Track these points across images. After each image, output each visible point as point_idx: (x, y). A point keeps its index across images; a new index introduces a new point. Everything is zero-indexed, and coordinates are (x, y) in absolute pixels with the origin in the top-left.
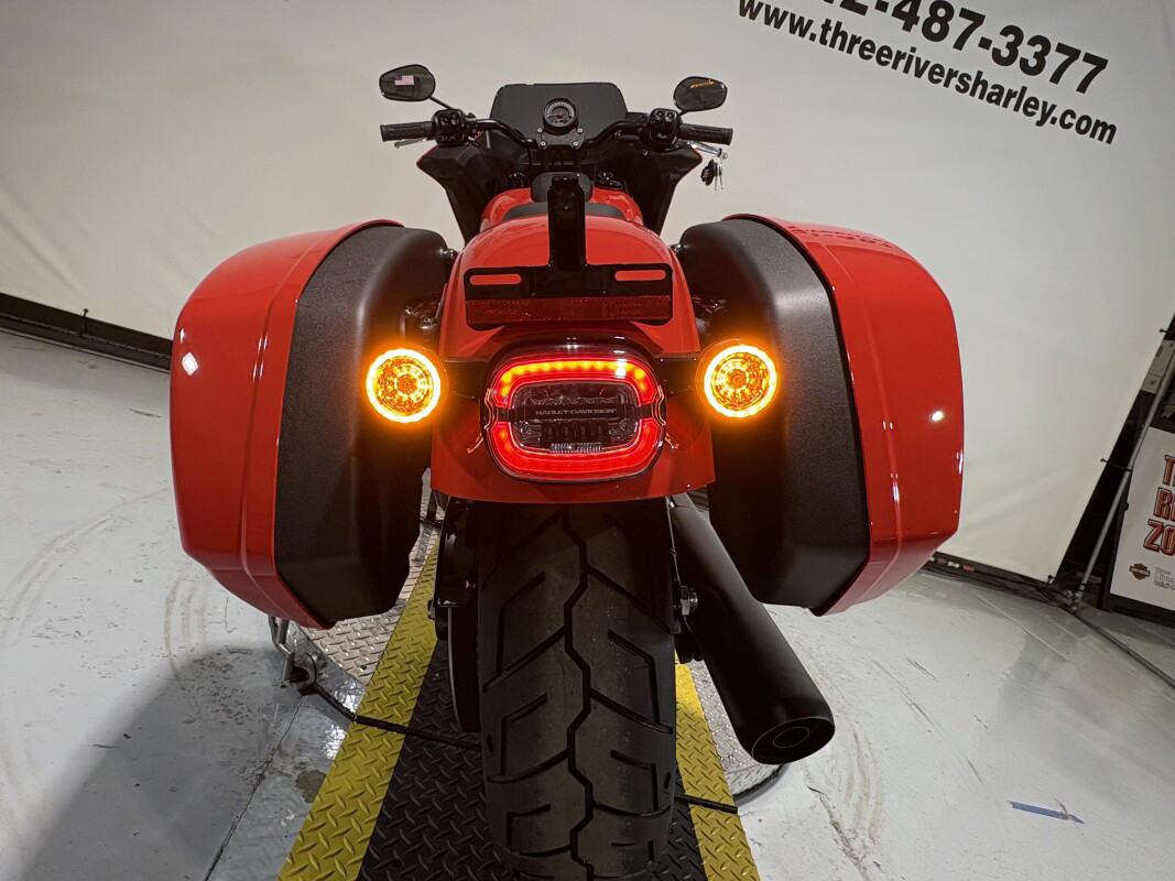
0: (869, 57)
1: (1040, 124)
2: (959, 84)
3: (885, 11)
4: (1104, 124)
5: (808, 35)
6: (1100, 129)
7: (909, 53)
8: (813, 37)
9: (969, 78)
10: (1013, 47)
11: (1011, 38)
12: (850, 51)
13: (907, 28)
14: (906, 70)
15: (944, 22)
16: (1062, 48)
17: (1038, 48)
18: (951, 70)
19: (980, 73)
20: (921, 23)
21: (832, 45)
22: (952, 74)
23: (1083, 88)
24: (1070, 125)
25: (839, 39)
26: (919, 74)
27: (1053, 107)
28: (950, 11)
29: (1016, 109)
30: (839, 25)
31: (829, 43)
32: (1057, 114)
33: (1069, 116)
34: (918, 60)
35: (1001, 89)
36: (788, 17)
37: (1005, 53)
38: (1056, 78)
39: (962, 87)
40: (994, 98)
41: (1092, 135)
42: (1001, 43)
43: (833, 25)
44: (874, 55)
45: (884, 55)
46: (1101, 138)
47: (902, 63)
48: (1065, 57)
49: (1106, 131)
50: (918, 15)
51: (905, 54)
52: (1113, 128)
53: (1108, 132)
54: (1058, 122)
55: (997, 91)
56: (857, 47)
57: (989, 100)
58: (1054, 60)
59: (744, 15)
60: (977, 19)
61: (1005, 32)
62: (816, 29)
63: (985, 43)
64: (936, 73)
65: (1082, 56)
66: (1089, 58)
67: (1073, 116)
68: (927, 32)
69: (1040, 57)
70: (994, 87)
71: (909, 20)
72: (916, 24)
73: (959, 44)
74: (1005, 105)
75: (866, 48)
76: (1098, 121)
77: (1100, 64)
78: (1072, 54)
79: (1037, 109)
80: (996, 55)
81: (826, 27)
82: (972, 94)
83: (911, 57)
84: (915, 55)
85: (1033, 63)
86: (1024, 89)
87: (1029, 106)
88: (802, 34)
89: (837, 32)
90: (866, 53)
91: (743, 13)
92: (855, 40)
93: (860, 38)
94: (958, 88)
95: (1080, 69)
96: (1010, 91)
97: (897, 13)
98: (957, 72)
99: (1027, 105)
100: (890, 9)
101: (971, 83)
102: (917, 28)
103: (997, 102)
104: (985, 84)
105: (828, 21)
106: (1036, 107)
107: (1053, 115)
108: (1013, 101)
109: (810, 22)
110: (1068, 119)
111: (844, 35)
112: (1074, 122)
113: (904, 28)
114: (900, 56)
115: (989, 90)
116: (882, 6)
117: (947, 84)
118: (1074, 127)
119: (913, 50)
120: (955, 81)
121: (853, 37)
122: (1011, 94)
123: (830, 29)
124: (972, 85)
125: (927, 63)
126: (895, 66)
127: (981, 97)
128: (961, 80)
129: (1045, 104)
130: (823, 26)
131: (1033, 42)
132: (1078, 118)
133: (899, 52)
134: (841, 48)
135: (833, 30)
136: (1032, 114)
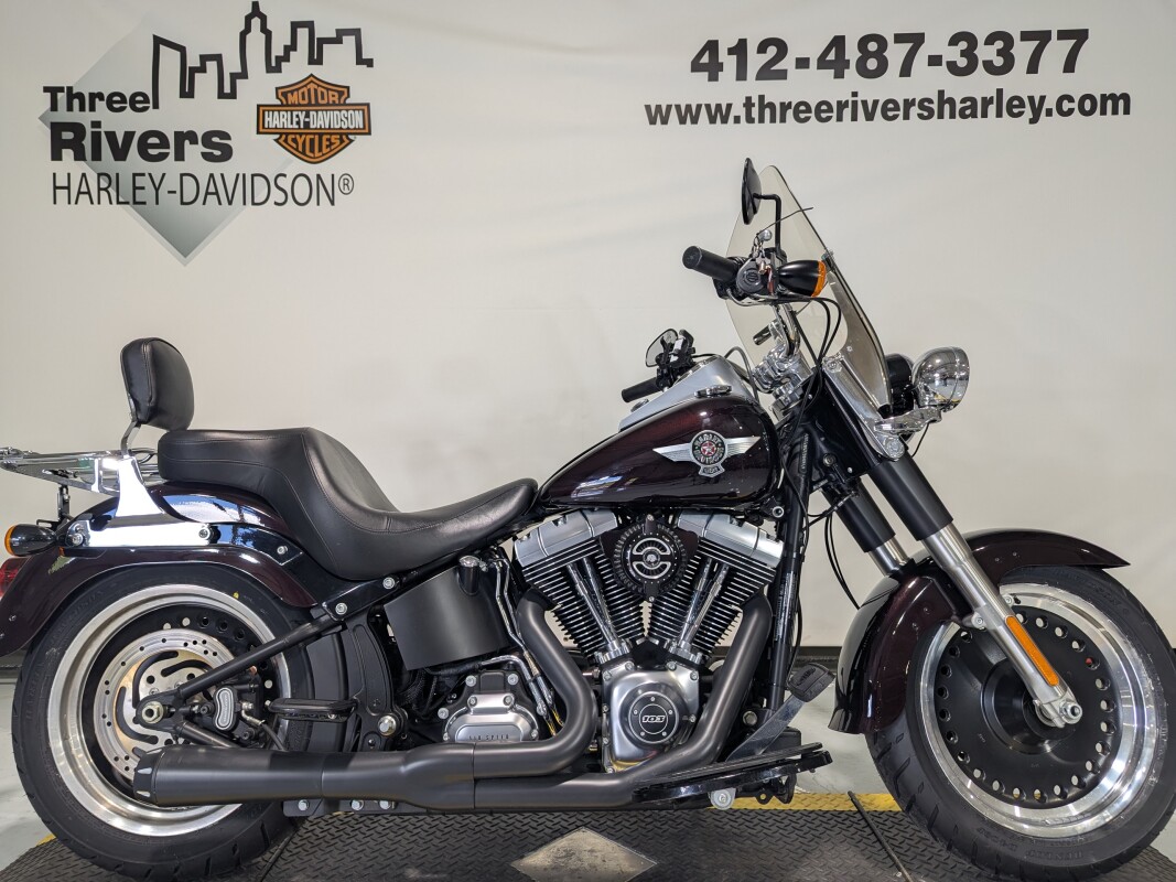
0: (807, 119)
1: (1034, 121)
2: (921, 112)
3: (808, 67)
4: (1113, 96)
5: (731, 119)
6: (1109, 103)
7: (851, 99)
8: (737, 120)
9: (931, 101)
10: (969, 54)
11: (963, 45)
12: (783, 120)
13: (839, 75)
14: (854, 118)
15: (880, 55)
16: (1026, 36)
17: (999, 44)
18: (906, 101)
19: (941, 93)
20: (853, 65)
21: (762, 120)
22: (909, 104)
23: (1069, 66)
24: (1071, 111)
25: (767, 111)
26: (870, 117)
27: (1043, 99)
28: (881, 41)
29: (999, 115)
30: (761, 98)
31: (757, 120)
32: (1050, 103)
33: (1065, 102)
34: (865, 103)
35: (973, 100)
36: (703, 109)
37: (962, 62)
38: (1033, 68)
39: (926, 114)
40: (968, 112)
41: (1103, 112)
42: (954, 54)
43: (755, 100)
44: (813, 115)
45: (823, 111)
46: (1115, 112)
47: (847, 112)
48: (1035, 44)
49: (1119, 102)
50: (846, 58)
51: (847, 102)
52: (1126, 97)
53: (1121, 103)
54: (1055, 112)
55: (969, 103)
56: (790, 113)
57: (963, 116)
58: (1022, 51)
59: (655, 123)
60: (917, 40)
61: (954, 41)
62: (738, 110)
63: (935, 61)
64: (890, 110)
65: (1054, 35)
66: (1063, 35)
67: (1071, 99)
68: (863, 71)
69: (1006, 53)
70: (963, 101)
71: (839, 68)
72: (848, 68)
73: (906, 71)
74: (985, 115)
75: (801, 111)
76: (1103, 96)
77: (1080, 36)
78: (1043, 38)
79: (1024, 107)
80: (953, 68)
81: (748, 104)
82: (941, 116)
83: (855, 103)
84: (859, 99)
85: (998, 62)
86: (1000, 92)
87: (1013, 107)
88: (725, 120)
89: (762, 106)
90: (802, 116)
91: (652, 122)
92: (785, 107)
93: (790, 103)
94: (921, 116)
95: (1057, 51)
96: (984, 99)
97: (823, 63)
98: (914, 100)
99: (1010, 106)
100: (813, 63)
101: (935, 106)
102: (851, 73)
103: (974, 115)
104: (951, 101)
105: (749, 99)
106: (1022, 105)
107: (1046, 106)
108: (992, 109)
109: (729, 106)
110: (1066, 105)
111: (772, 106)
112: (1075, 105)
113: (836, 77)
114: (842, 105)
115: (959, 106)
116: (802, 63)
117: (906, 117)
118: (1077, 110)
119: (855, 94)
120: (915, 110)
121: (782, 104)
122: (987, 102)
123: (753, 105)
124: (938, 107)
125: (876, 102)
126: (840, 119)
127: (952, 116)
128: (921, 106)
129: (1031, 99)
130: (744, 105)
131: (990, 40)
132: (1077, 100)
133: (839, 103)
134: (773, 120)
135: (757, 105)
136: (1021, 114)
